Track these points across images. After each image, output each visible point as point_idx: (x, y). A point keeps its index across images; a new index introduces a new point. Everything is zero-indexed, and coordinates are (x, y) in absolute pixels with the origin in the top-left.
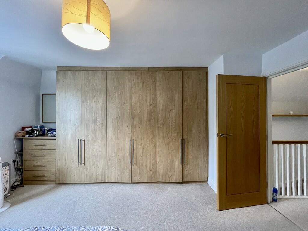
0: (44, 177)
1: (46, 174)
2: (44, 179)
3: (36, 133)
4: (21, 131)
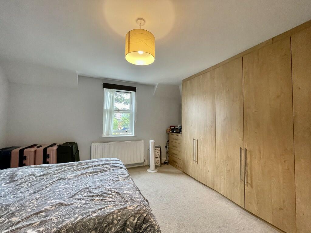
0: (177, 163)
1: (178, 161)
2: (177, 164)
3: (175, 131)
4: (169, 128)
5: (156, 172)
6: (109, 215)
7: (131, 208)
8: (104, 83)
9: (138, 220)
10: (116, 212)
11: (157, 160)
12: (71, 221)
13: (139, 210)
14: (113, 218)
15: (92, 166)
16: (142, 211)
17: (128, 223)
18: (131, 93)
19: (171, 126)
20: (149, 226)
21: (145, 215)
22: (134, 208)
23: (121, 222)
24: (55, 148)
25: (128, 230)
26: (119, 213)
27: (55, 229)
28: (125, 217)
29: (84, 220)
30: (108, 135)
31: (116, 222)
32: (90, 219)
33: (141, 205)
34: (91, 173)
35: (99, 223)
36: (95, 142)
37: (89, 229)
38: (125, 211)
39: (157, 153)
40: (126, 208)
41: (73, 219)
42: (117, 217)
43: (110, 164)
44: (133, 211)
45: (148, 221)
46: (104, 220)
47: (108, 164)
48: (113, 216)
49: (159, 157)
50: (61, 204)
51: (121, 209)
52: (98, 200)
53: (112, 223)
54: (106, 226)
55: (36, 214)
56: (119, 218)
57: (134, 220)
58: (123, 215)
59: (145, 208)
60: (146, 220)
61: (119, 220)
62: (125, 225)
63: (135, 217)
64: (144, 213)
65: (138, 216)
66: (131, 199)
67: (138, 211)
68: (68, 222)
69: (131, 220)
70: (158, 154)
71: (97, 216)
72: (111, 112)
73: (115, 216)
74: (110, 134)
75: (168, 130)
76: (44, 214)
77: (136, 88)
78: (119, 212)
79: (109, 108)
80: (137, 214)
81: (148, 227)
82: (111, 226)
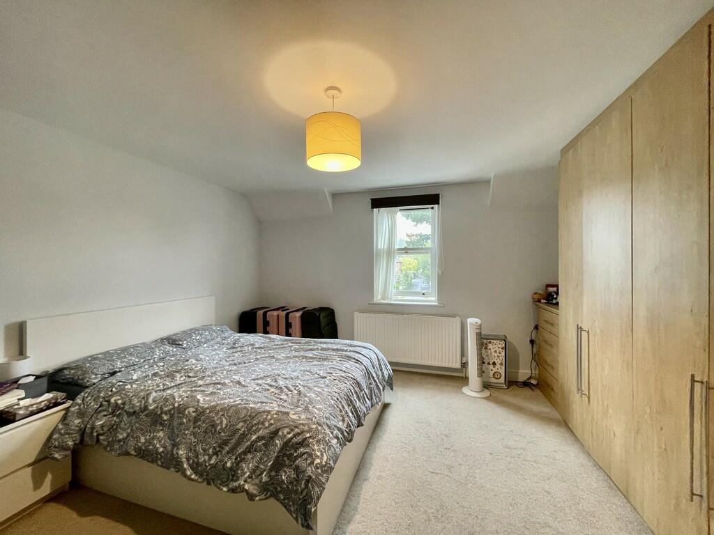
0: (553, 390)
2: (552, 393)
3: (556, 299)
4: (540, 292)
5: (484, 398)
6: (264, 412)
7: (294, 417)
8: (372, 199)
9: (294, 436)
10: (272, 413)
11: (495, 370)
12: (229, 402)
13: (303, 424)
14: (266, 418)
15: (318, 349)
16: (306, 428)
17: (280, 433)
18: (432, 208)
19: (548, 286)
20: (307, 452)
21: (308, 435)
22: (298, 418)
23: (272, 428)
24: (298, 314)
25: (277, 442)
26: (275, 416)
27: (214, 403)
28: (278, 424)
29: (239, 406)
30: (384, 300)
31: (267, 424)
32: (245, 408)
33: (312, 420)
34: (306, 357)
35: (250, 416)
36: (361, 311)
37: (239, 419)
38: (284, 417)
39: (496, 352)
40: (287, 414)
41: (232, 401)
42: (271, 419)
43: (346, 351)
44: (293, 421)
45: (308, 446)
46: (256, 415)
47: (343, 350)
48: (267, 416)
49: (501, 364)
50: (239, 383)
51: (281, 412)
52: (273, 392)
53: (263, 423)
54: (255, 424)
55: (215, 384)
56: (272, 422)
57: (289, 433)
58: (279, 420)
59: (315, 426)
60: (306, 442)
61: (271, 424)
62: (276, 433)
63: (292, 430)
64: (308, 432)
65: (296, 430)
66: (307, 407)
67: (301, 424)
68: (226, 401)
69: (286, 431)
70: (498, 357)
71: (252, 408)
72: (390, 253)
73: (269, 417)
74: (388, 298)
75: (537, 297)
76: (219, 386)
77: (439, 195)
78: (276, 414)
79: (386, 247)
80: (296, 427)
81: (304, 453)
82: (260, 426)
